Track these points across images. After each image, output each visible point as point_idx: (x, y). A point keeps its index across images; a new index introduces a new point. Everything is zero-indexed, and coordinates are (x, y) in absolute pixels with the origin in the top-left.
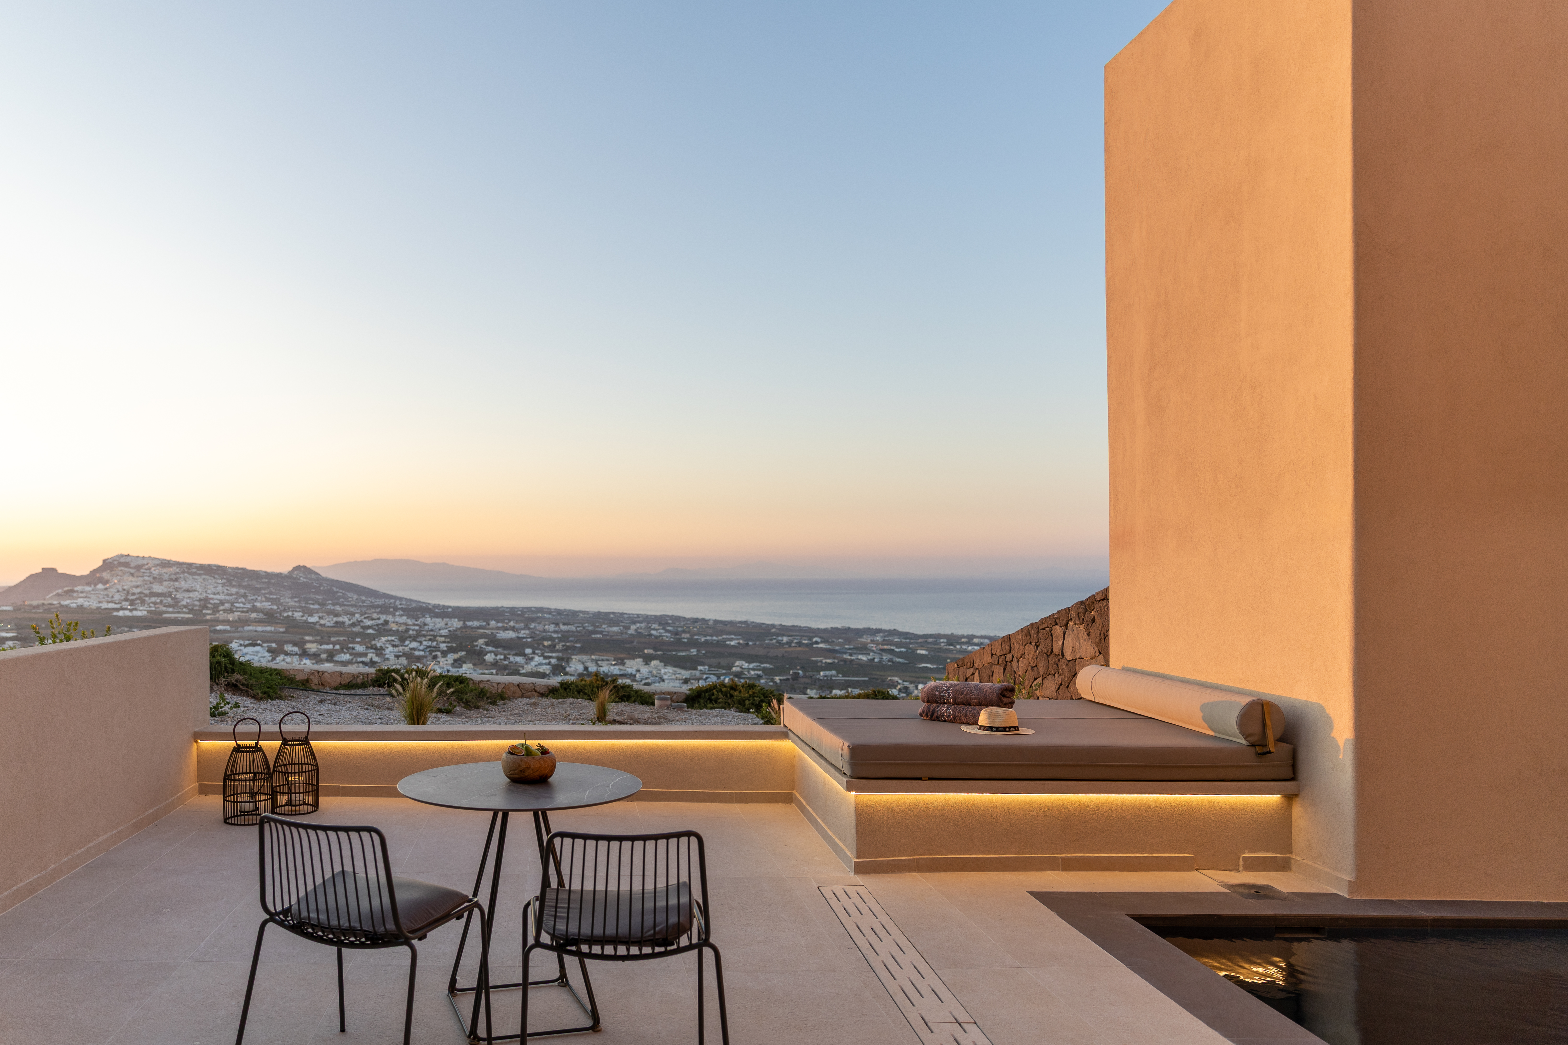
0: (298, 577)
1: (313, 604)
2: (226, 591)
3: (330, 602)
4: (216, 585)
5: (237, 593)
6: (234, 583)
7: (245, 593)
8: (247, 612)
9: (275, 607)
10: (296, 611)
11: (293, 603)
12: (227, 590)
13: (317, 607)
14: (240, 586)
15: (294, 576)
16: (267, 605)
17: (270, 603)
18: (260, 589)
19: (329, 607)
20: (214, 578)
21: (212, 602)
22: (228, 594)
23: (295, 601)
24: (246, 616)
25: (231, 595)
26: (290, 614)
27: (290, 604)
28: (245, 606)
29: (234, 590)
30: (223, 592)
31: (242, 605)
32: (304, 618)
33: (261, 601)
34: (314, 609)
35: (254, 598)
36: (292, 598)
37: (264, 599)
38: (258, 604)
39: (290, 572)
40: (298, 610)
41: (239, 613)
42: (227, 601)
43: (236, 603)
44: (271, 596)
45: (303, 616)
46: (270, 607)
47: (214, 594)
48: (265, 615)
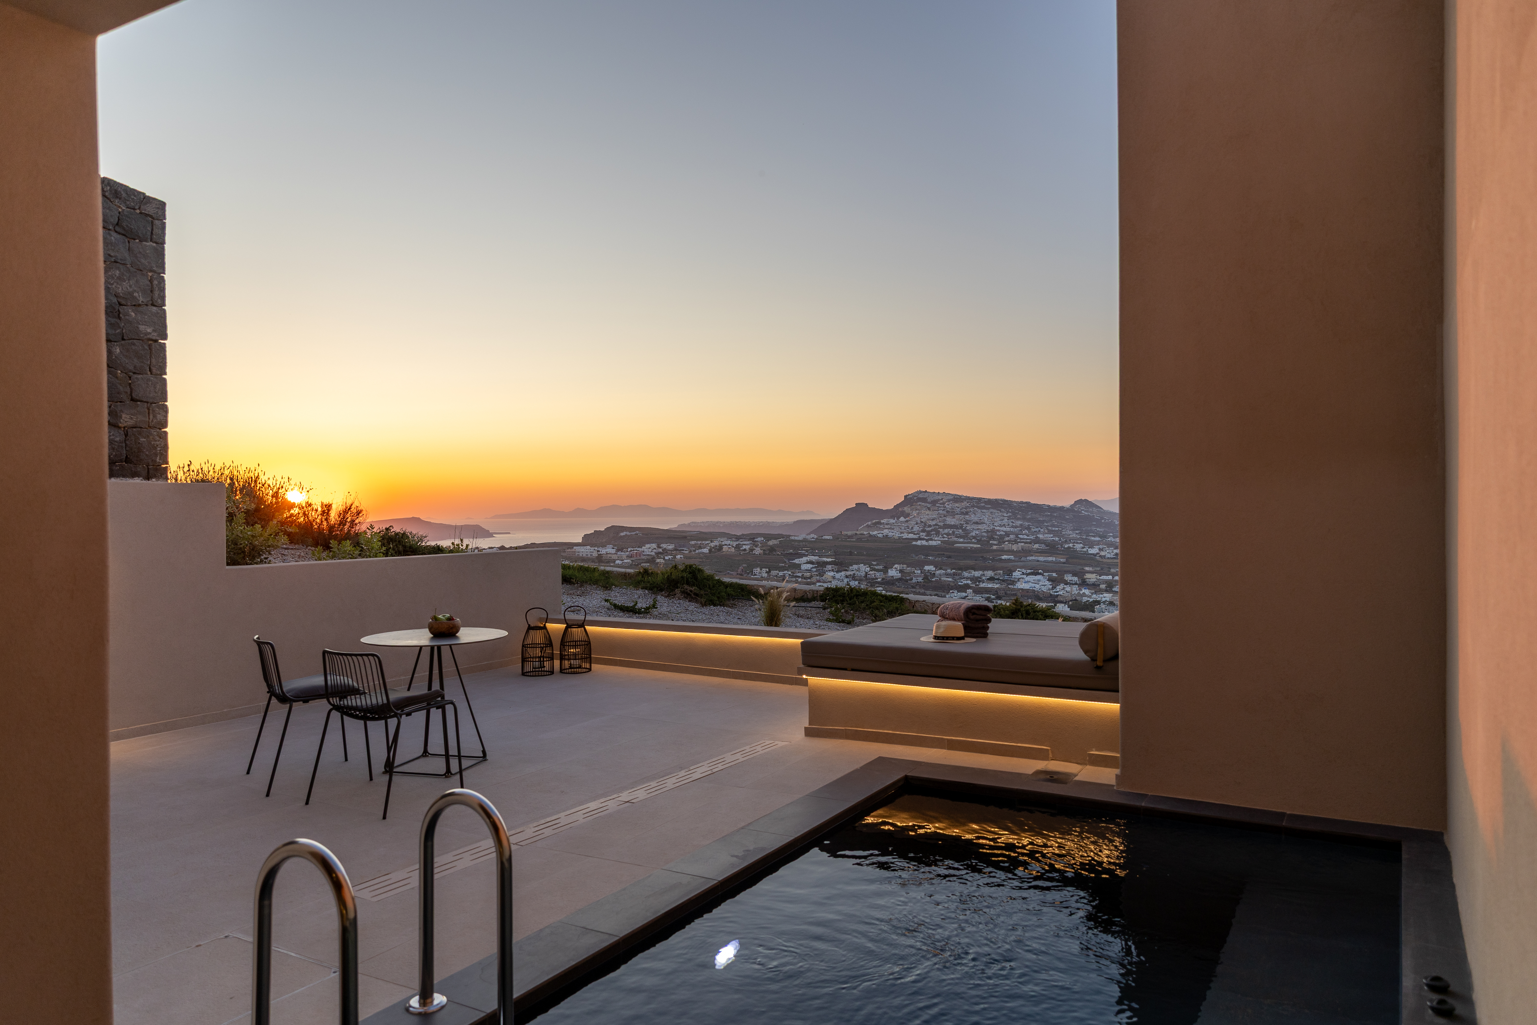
0: (1080, 510)
1: (1094, 536)
2: (1011, 524)
3: (1111, 534)
4: (1002, 518)
5: (1021, 525)
6: (1019, 516)
7: (1029, 525)
8: (1030, 543)
9: (1057, 539)
10: (1077, 543)
11: (1074, 535)
12: (1012, 522)
13: (1097, 539)
14: (1024, 519)
15: (1076, 509)
16: (1049, 537)
17: (1052, 535)
18: (1044, 521)
19: (1109, 540)
20: (1001, 511)
21: (998, 533)
22: (1012, 527)
23: (1077, 534)
24: (1029, 546)
25: (1016, 527)
26: (1071, 545)
27: (1071, 536)
28: (1028, 538)
29: (1019, 523)
30: (1009, 524)
31: (1026, 537)
32: (1085, 550)
33: (1044, 533)
34: (1095, 541)
35: (1037, 530)
36: (1073, 530)
37: (1046, 531)
38: (1041, 536)
39: (1071, 506)
40: (1079, 542)
41: (1023, 544)
42: (1012, 533)
43: (1020, 534)
44: (1053, 529)
45: (1083, 548)
46: (1052, 538)
47: (1000, 526)
48: (1047, 546)
